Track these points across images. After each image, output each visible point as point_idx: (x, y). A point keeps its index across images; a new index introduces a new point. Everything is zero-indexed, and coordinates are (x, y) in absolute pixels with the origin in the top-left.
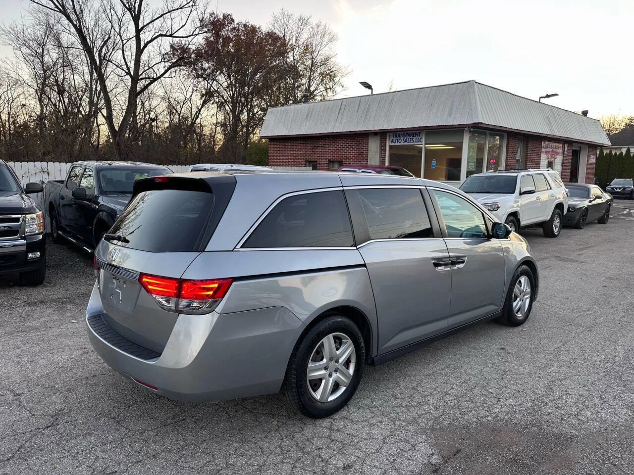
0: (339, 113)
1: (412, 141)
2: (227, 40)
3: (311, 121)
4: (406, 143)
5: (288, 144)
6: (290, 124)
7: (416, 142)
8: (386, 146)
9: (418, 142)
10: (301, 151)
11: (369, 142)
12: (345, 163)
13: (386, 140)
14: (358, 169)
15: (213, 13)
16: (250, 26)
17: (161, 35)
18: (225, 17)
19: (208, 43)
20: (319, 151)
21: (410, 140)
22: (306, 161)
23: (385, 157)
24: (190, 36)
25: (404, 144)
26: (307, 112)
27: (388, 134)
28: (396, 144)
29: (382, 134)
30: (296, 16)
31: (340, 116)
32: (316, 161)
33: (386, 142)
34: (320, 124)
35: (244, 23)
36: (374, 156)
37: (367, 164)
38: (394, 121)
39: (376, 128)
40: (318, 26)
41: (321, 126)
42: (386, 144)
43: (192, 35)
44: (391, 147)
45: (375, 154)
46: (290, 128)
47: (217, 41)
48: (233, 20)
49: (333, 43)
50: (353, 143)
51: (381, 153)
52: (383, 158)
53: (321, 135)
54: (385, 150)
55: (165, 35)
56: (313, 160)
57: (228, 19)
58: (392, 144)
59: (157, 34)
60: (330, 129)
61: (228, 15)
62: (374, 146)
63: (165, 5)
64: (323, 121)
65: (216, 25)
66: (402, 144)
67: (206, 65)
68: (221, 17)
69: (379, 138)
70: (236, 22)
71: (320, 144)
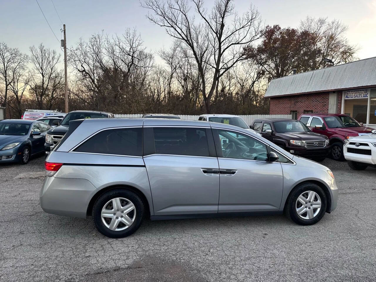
0: (310, 80)
1: (361, 96)
2: (276, 40)
3: (293, 86)
4: (356, 98)
5: (281, 101)
6: (281, 89)
7: (364, 97)
8: (341, 100)
9: (365, 97)
10: (288, 105)
11: (330, 98)
12: (314, 112)
13: (342, 96)
14: (311, 116)
15: (268, 26)
16: (291, 30)
17: (233, 44)
18: (275, 27)
19: (265, 43)
20: (299, 104)
21: (359, 96)
22: (291, 111)
23: (341, 108)
24: (249, 42)
25: (355, 98)
26: (292, 80)
27: (343, 92)
28: (349, 98)
29: (339, 92)
30: (317, 19)
31: (311, 81)
32: (296, 111)
33: (342, 98)
34: (298, 88)
35: (287, 28)
36: (332, 107)
37: (328, 112)
38: (345, 83)
39: (333, 88)
40: (333, 23)
41: (299, 89)
42: (341, 99)
43: (250, 41)
44: (345, 101)
45: (333, 106)
46: (281, 91)
47: (269, 42)
48: (280, 28)
49: (345, 32)
50: (319, 99)
51: (337, 105)
52: (339, 109)
53: (298, 94)
54: (341, 103)
55: (235, 44)
56: (295, 110)
57: (277, 28)
58: (347, 99)
59: (230, 44)
60: (303, 90)
61: (277, 26)
62: (332, 100)
63: (234, 28)
64: (300, 85)
65: (270, 33)
66: (353, 98)
67: (263, 57)
68: (272, 27)
69: (336, 95)
70: (282, 28)
71: (300, 99)
